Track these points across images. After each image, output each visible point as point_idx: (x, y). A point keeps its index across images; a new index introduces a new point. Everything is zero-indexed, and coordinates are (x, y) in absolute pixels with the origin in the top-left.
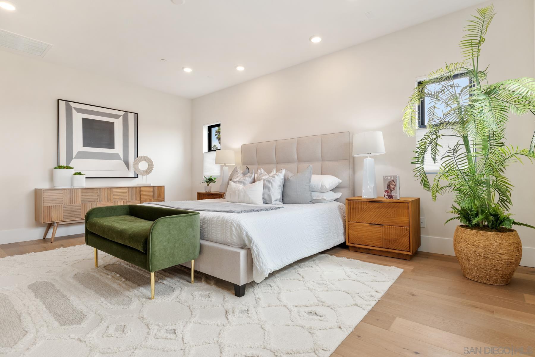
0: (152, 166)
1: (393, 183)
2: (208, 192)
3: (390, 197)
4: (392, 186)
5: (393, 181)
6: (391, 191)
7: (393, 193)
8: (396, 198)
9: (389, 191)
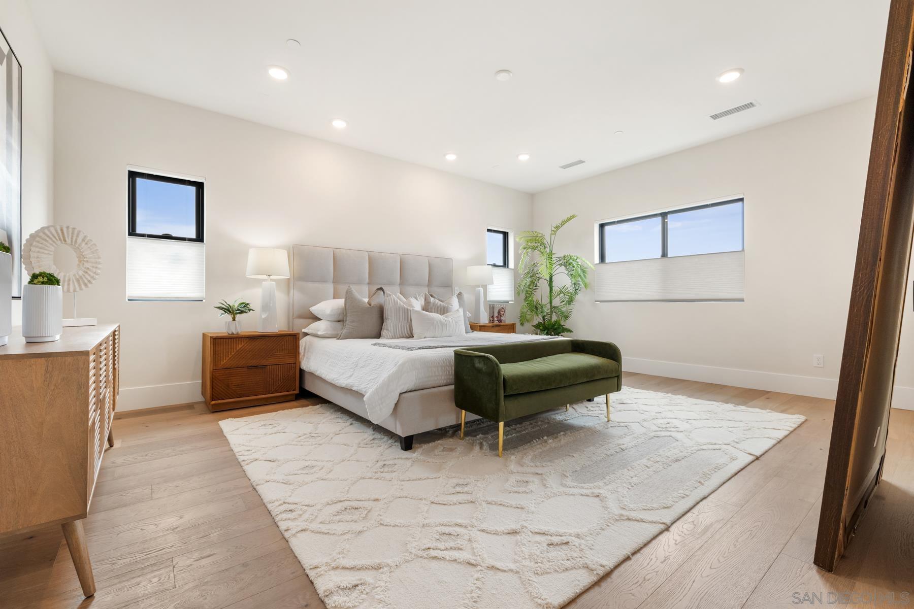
0: (96, 263)
1: (503, 310)
2: (234, 332)
3: (500, 321)
4: (502, 313)
5: (503, 309)
6: (501, 316)
7: (502, 318)
8: (505, 322)
9: (499, 316)
